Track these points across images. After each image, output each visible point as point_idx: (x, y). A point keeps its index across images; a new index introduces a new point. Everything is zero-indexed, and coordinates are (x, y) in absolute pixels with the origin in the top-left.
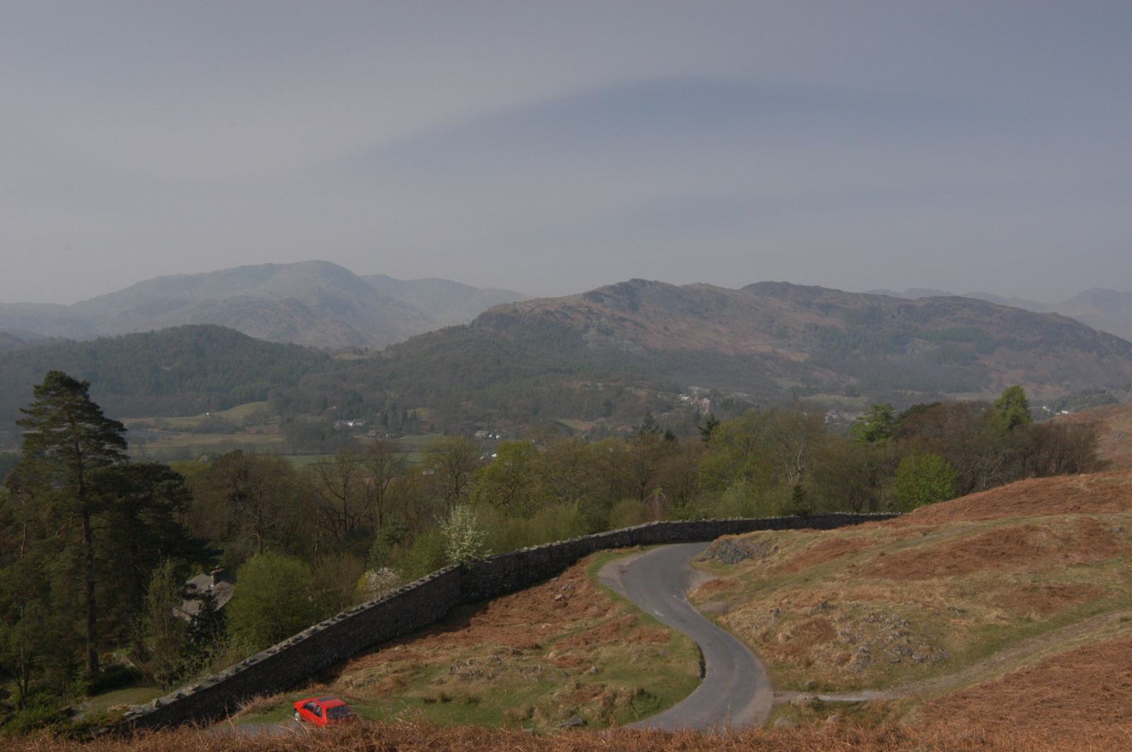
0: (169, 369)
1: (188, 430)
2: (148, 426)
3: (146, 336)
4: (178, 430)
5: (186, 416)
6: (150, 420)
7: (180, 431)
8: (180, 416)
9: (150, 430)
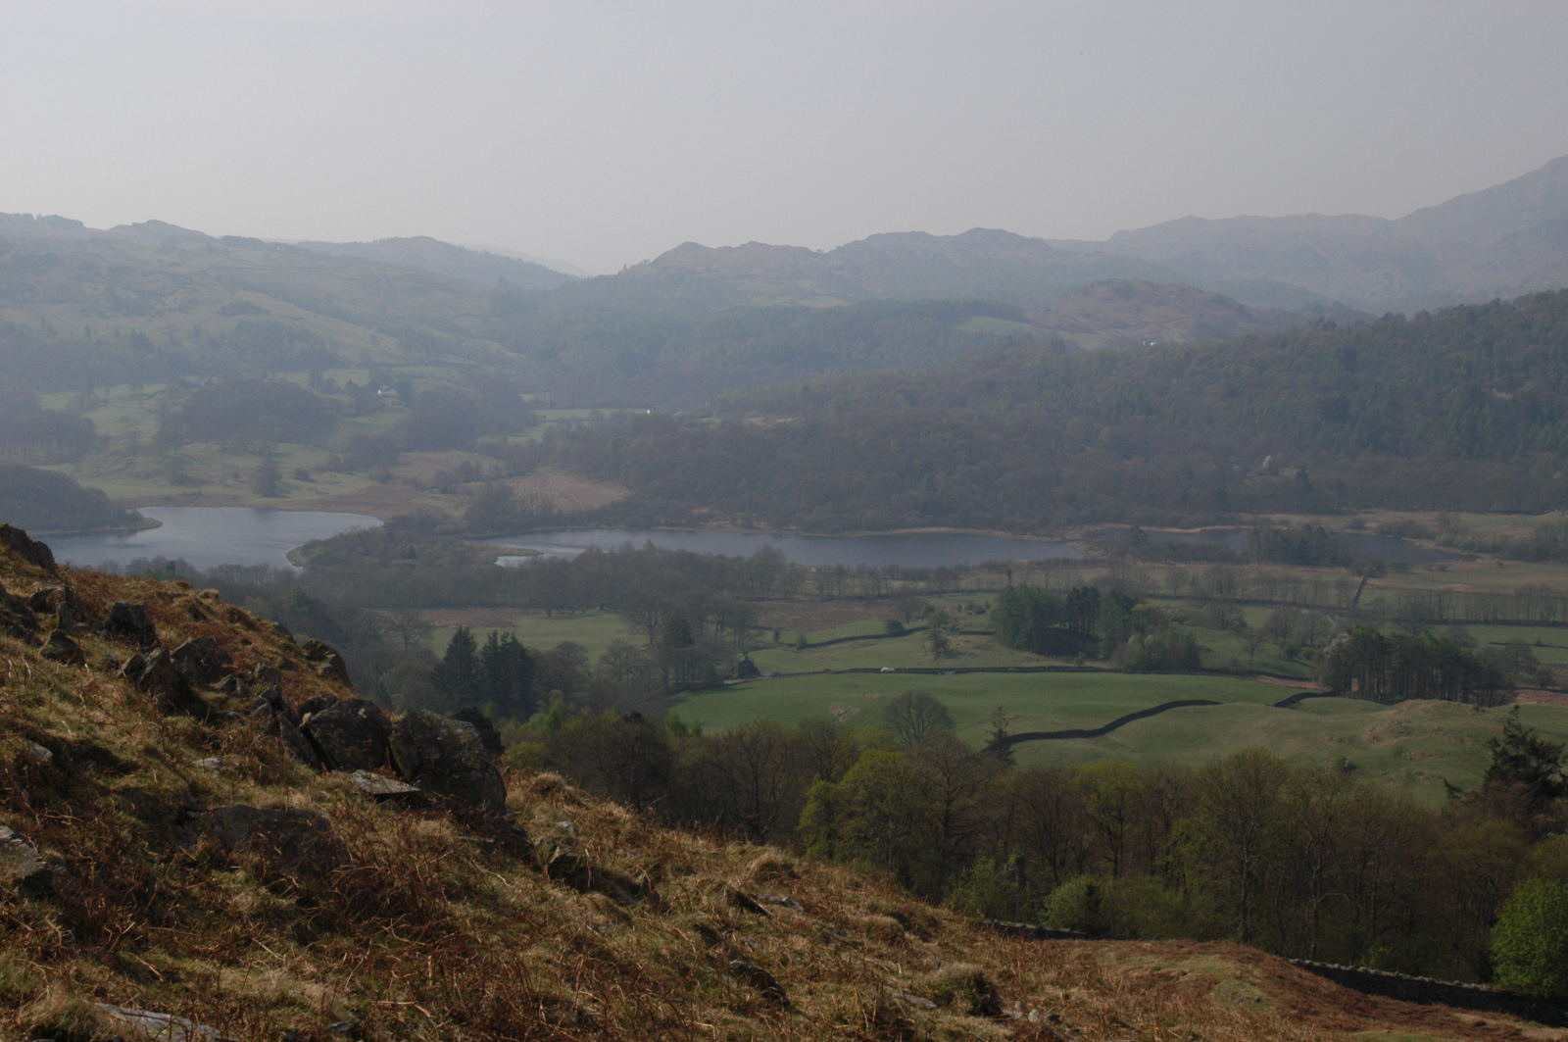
0: (1504, 395)
1: (1495, 550)
2: (1420, 533)
3: (1473, 315)
4: (1475, 549)
5: (1515, 512)
6: (1427, 519)
7: (1482, 550)
8: (1505, 513)
9: (1418, 542)
